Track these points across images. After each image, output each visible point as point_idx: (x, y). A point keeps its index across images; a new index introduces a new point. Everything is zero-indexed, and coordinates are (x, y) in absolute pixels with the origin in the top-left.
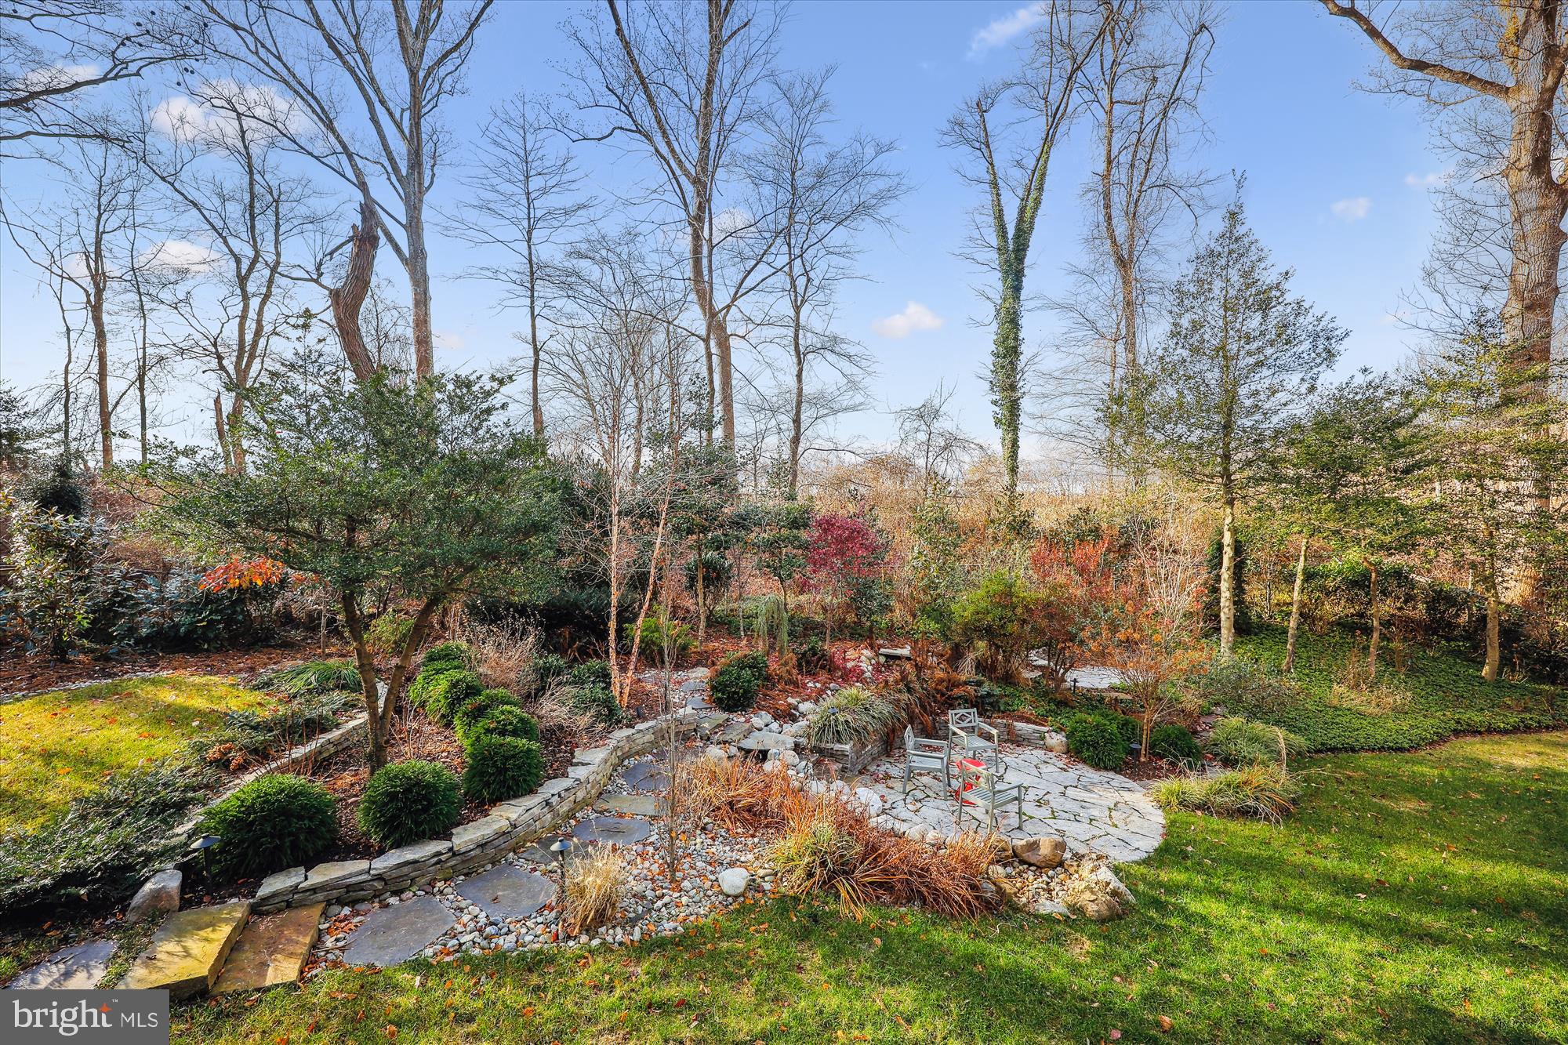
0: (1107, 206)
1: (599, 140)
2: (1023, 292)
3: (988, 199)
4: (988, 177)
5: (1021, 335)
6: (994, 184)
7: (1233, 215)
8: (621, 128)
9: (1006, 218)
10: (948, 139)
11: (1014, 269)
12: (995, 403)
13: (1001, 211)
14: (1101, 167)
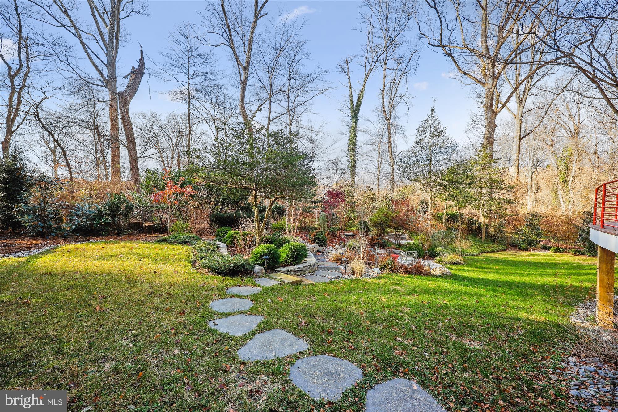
0: (383, 101)
1: (216, 46)
2: (358, 125)
3: (348, 92)
4: (348, 85)
5: (357, 139)
6: (350, 87)
7: (432, 110)
8: (224, 44)
9: (354, 100)
10: (338, 70)
11: (355, 117)
12: (348, 161)
13: (352, 97)
14: (382, 88)
